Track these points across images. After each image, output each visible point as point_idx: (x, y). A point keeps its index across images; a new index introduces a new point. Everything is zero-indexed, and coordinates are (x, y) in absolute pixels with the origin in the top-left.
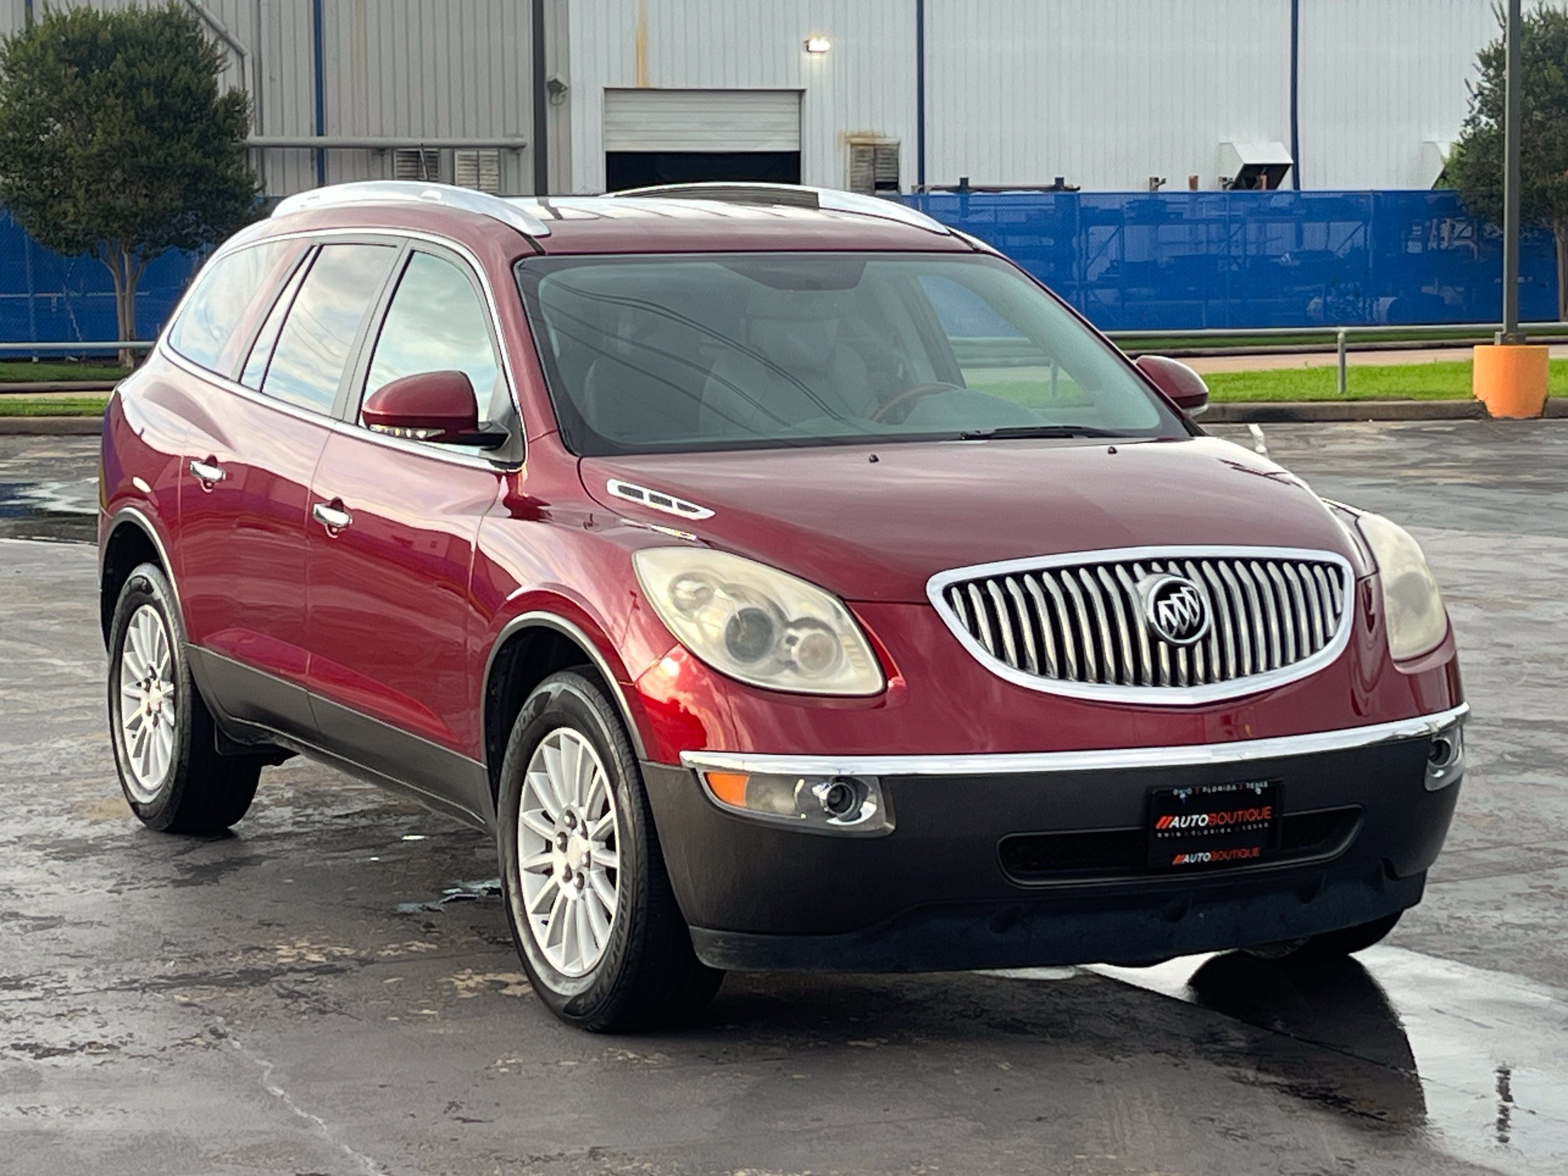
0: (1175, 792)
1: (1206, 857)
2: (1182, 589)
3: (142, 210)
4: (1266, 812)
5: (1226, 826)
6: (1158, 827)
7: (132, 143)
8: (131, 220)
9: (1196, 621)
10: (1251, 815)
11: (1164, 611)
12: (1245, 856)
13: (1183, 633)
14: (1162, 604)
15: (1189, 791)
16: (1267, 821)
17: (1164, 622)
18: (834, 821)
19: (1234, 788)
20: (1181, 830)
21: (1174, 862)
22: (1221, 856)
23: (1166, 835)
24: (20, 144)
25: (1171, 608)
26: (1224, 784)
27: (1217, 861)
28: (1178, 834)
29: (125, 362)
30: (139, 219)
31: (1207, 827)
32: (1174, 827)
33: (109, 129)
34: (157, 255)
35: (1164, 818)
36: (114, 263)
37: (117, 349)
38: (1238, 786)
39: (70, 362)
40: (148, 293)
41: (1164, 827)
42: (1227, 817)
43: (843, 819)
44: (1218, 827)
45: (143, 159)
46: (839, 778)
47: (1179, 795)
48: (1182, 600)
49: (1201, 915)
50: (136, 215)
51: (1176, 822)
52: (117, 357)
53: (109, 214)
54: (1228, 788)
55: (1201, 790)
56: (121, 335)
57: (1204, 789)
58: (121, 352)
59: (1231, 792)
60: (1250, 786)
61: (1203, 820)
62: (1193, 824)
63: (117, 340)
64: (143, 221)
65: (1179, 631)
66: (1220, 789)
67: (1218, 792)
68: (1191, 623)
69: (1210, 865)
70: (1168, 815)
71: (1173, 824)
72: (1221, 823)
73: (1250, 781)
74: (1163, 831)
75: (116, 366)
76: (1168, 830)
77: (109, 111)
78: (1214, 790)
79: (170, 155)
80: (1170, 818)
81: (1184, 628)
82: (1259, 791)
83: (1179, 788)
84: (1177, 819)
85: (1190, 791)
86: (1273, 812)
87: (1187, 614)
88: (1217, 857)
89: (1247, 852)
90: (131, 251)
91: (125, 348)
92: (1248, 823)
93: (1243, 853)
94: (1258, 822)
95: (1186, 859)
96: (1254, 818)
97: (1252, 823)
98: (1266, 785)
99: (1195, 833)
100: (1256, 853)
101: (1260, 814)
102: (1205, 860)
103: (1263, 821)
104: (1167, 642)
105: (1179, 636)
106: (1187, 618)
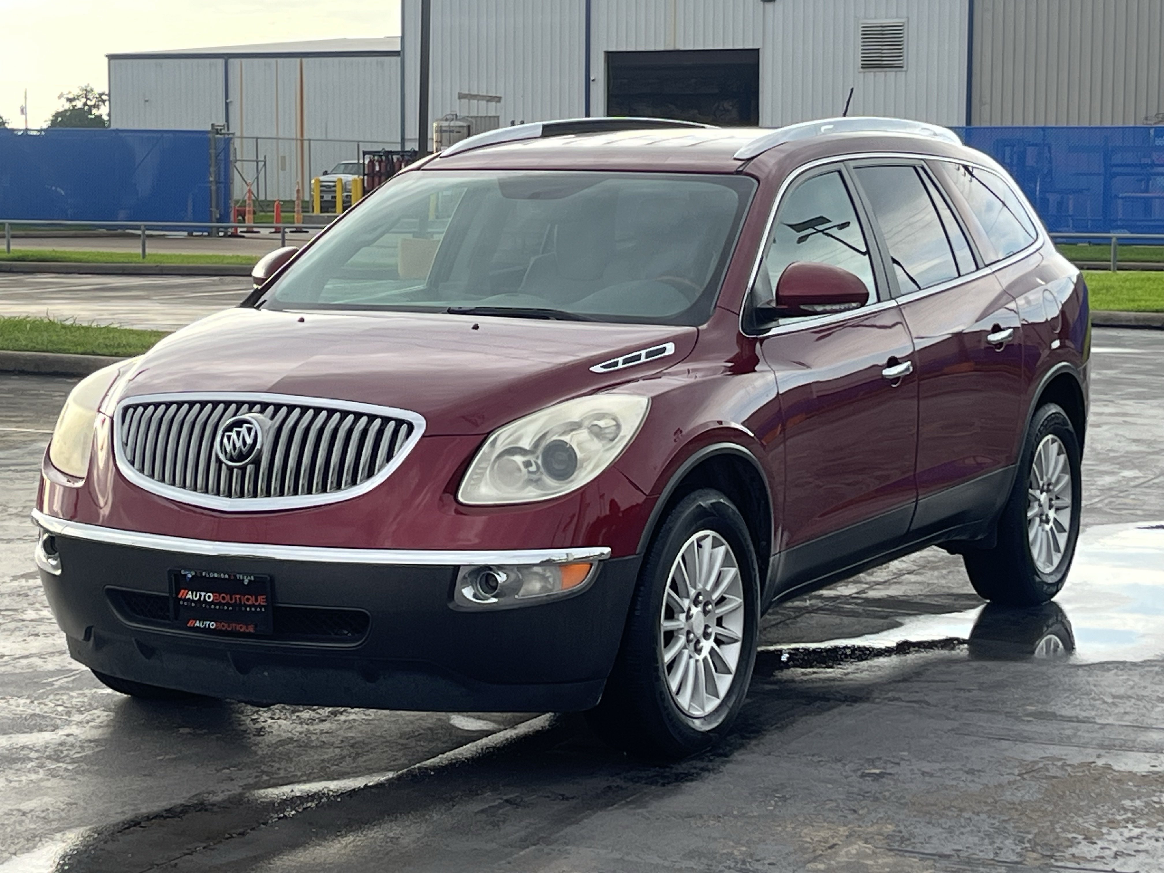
0: (183, 572)
1: (213, 625)
2: (245, 425)
4: (261, 600)
5: (228, 604)
6: (180, 596)
9: (245, 450)
10: (248, 600)
11: (225, 440)
12: (242, 631)
14: (226, 435)
16: (263, 606)
17: (223, 448)
19: (227, 576)
20: (193, 601)
21: (189, 625)
22: (223, 626)
23: (184, 603)
25: (229, 438)
26: (219, 573)
27: (221, 630)
28: (193, 605)
31: (212, 602)
32: (190, 599)
35: (182, 591)
38: (229, 576)
41: (183, 597)
42: (228, 598)
44: (220, 604)
47: (186, 575)
48: (238, 434)
49: (266, 674)
51: (189, 596)
54: (222, 576)
55: (201, 574)
57: (204, 574)
59: (225, 579)
60: (240, 577)
62: (202, 599)
65: (231, 456)
66: (216, 575)
67: (214, 577)
68: (241, 451)
69: (214, 632)
70: (184, 589)
72: (223, 602)
73: (240, 574)
74: (183, 601)
76: (186, 600)
78: (212, 575)
80: (186, 592)
81: (235, 455)
82: (246, 582)
83: (185, 569)
84: (190, 593)
85: (193, 574)
86: (268, 601)
87: (239, 444)
88: (220, 627)
89: (244, 627)
92: (246, 606)
93: (241, 628)
94: (256, 607)
95: (197, 624)
96: (250, 603)
97: (250, 606)
98: (253, 578)
99: (204, 605)
100: (251, 629)
101: (256, 600)
102: (212, 627)
103: (260, 606)
104: (226, 464)
105: (232, 459)
106: (237, 446)
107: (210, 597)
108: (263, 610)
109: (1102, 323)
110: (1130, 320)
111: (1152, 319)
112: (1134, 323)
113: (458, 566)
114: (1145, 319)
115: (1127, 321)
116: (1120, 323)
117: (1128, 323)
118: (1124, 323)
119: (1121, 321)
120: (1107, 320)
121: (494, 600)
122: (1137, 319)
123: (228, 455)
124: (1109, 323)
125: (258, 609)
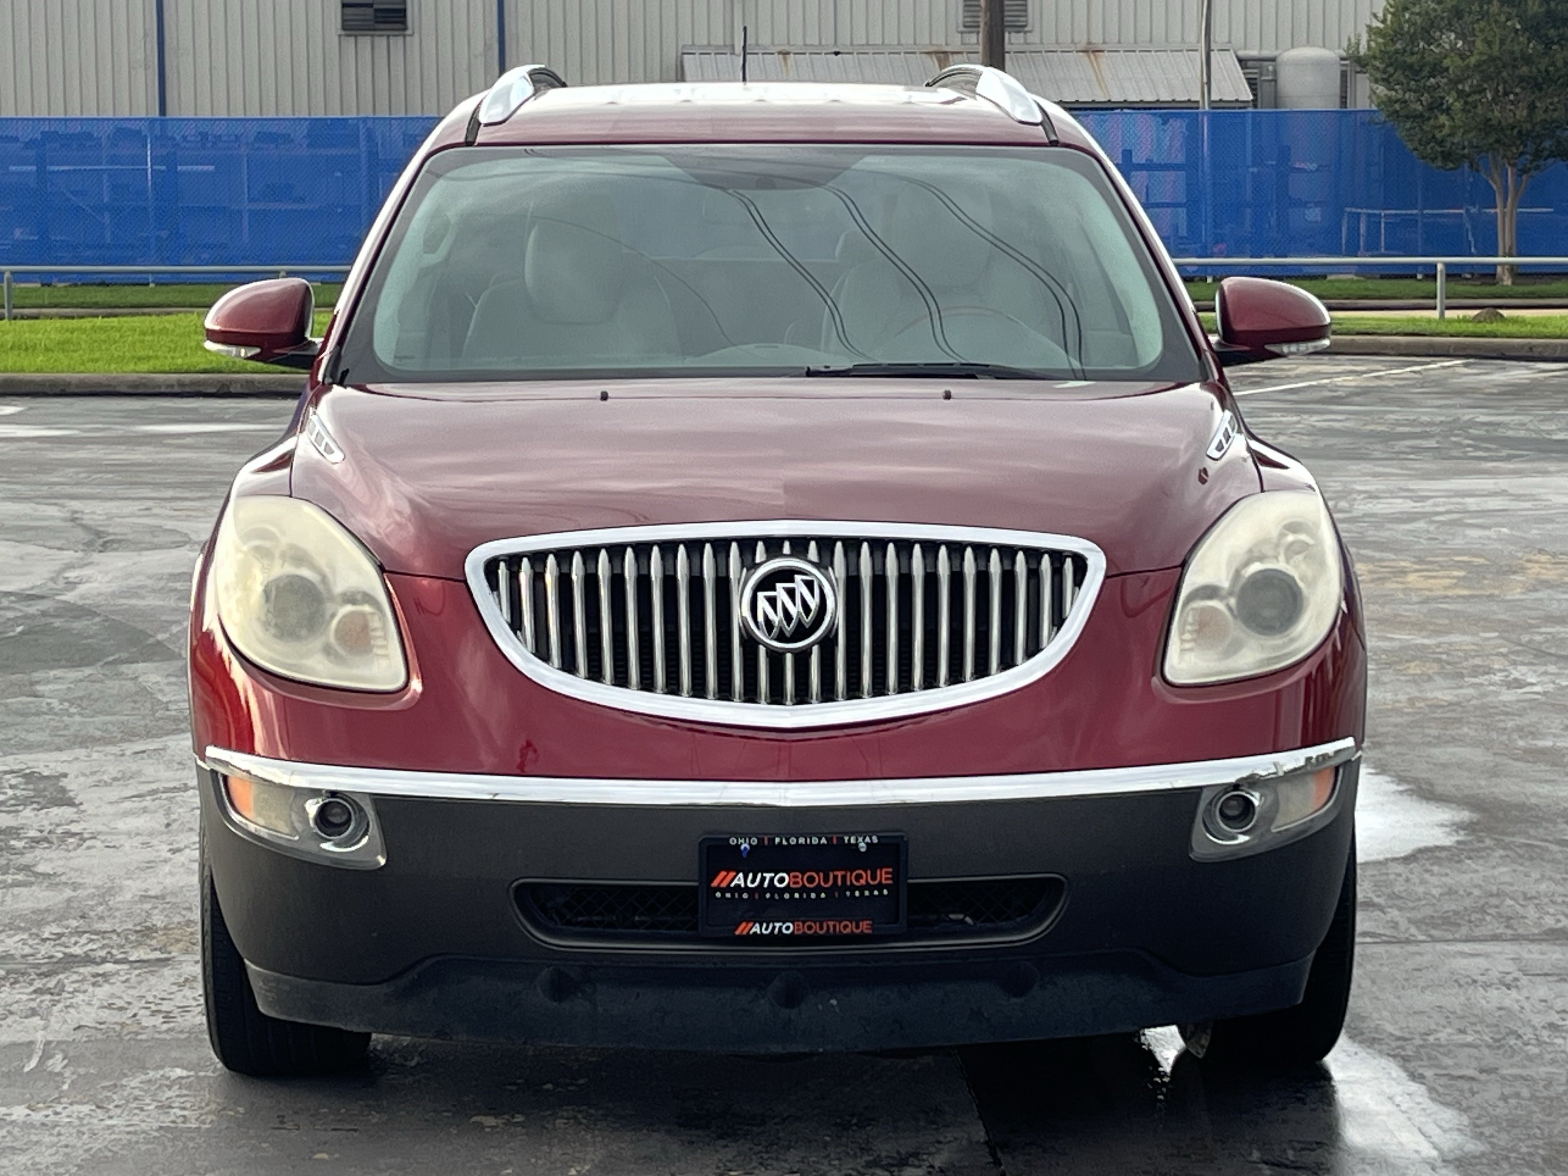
0: (735, 841)
1: (788, 928)
2: (798, 578)
3: (1519, 121)
4: (884, 875)
5: (818, 889)
6: (715, 884)
7: (1513, 52)
8: (1508, 132)
9: (808, 620)
10: (859, 877)
11: (763, 605)
12: (848, 931)
13: (788, 635)
14: (761, 595)
15: (754, 841)
16: (887, 886)
17: (761, 618)
18: (327, 846)
19: (824, 841)
20: (748, 890)
21: (737, 933)
22: (810, 928)
23: (728, 895)
24: (1403, 54)
25: (772, 601)
26: (809, 836)
27: (804, 936)
28: (745, 896)
29: (1502, 280)
30: (1515, 131)
31: (787, 889)
32: (738, 886)
33: (1490, 39)
34: (1537, 168)
35: (723, 874)
36: (1496, 176)
37: (1495, 265)
38: (829, 840)
39: (1467, 279)
40: (1551, 210)
41: (724, 885)
42: (819, 878)
43: (337, 845)
44: (802, 890)
45: (1525, 69)
46: (333, 794)
47: (738, 846)
48: (791, 593)
49: (834, 1002)
50: (1513, 128)
51: (739, 880)
52: (1494, 275)
53: (1487, 127)
54: (815, 841)
55: (772, 840)
56: (1501, 252)
57: (777, 840)
58: (1499, 269)
59: (819, 846)
60: (849, 839)
61: (782, 880)
62: (766, 885)
63: (1496, 255)
64: (1520, 132)
66: (802, 841)
67: (799, 845)
68: (800, 623)
69: (791, 940)
70: (728, 871)
71: (736, 882)
72: (809, 886)
73: (850, 834)
74: (723, 891)
75: (1494, 284)
76: (728, 889)
77: (1492, 20)
78: (793, 841)
79: (1553, 64)
80: (732, 874)
81: (789, 629)
82: (863, 847)
83: (738, 835)
84: (741, 875)
86: (896, 876)
87: (795, 610)
88: (804, 930)
89: (851, 926)
90: (1513, 165)
91: (1502, 264)
92: (853, 888)
93: (846, 927)
94: (871, 888)
95: (756, 929)
96: (863, 882)
97: (862, 889)
98: (875, 840)
99: (768, 896)
100: (865, 927)
101: (874, 878)
102: (784, 931)
103: (880, 887)
104: (766, 645)
105: (781, 638)
106: (794, 615)
107: (782, 879)
108: (885, 892)
109: (130, 391)
110: (172, 386)
111: (204, 383)
112: (177, 390)
113: (1201, 788)
114: (193, 383)
115: (168, 386)
116: (157, 390)
117: (169, 390)
118: (163, 390)
119: (160, 387)
120: (137, 386)
121: (1242, 839)
122: (181, 384)
123: (775, 631)
124: (140, 391)
125: (876, 893)
